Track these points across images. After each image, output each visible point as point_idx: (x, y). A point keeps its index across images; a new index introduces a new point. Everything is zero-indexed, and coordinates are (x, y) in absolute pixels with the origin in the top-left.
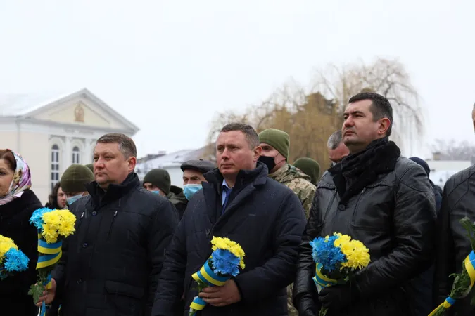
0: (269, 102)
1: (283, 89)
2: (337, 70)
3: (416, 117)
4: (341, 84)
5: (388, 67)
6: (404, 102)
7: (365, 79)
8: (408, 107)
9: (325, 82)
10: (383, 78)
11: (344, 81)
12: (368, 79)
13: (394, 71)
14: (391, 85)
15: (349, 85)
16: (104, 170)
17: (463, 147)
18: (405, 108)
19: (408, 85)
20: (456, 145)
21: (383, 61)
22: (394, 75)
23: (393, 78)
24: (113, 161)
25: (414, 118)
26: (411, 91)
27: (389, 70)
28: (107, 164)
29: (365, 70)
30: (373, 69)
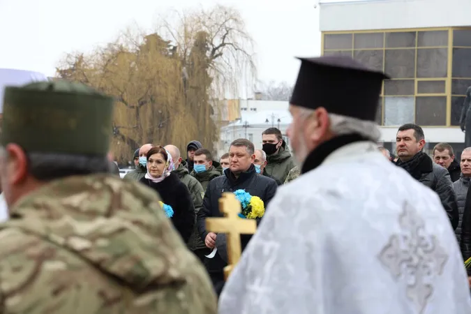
0: (115, 45)
1: (125, 31)
2: (179, 14)
3: (251, 62)
4: (183, 28)
5: (226, 13)
6: (241, 47)
7: (204, 23)
8: (245, 52)
9: (167, 25)
10: (221, 23)
11: (186, 26)
12: (207, 24)
13: (231, 17)
14: (228, 30)
15: (189, 29)
16: (238, 163)
17: (281, 87)
18: (241, 52)
19: (244, 31)
20: (276, 86)
21: (221, 8)
22: (231, 21)
23: (230, 23)
24: (243, 158)
25: (249, 64)
26: (247, 37)
27: (226, 16)
28: (240, 159)
29: (204, 14)
30: (211, 14)
